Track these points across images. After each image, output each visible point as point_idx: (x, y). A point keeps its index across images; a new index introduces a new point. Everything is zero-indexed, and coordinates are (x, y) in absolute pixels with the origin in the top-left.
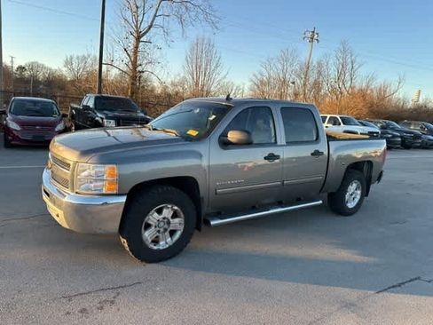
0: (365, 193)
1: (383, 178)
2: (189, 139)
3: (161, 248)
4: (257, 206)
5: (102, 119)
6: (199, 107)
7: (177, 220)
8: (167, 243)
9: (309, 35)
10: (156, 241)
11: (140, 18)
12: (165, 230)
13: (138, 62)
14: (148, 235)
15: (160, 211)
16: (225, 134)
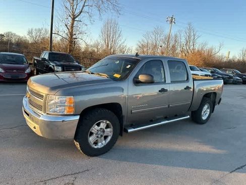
0: (212, 110)
1: (221, 102)
2: (115, 79)
3: (99, 147)
4: (153, 120)
5: (54, 66)
7: (109, 130)
8: (102, 144)
9: (170, 19)
10: (96, 143)
11: (75, 7)
12: (102, 136)
13: (74, 33)
14: (91, 139)
15: (98, 125)
16: (137, 77)
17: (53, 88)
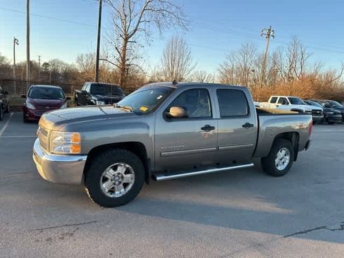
3: (116, 196)
4: (197, 166)
5: (95, 100)
6: (153, 89)
7: (129, 176)
8: (120, 193)
9: (266, 32)
10: (112, 191)
12: (120, 183)
13: (126, 58)
14: (105, 187)
15: (115, 168)
16: (168, 110)
17: (58, 124)
